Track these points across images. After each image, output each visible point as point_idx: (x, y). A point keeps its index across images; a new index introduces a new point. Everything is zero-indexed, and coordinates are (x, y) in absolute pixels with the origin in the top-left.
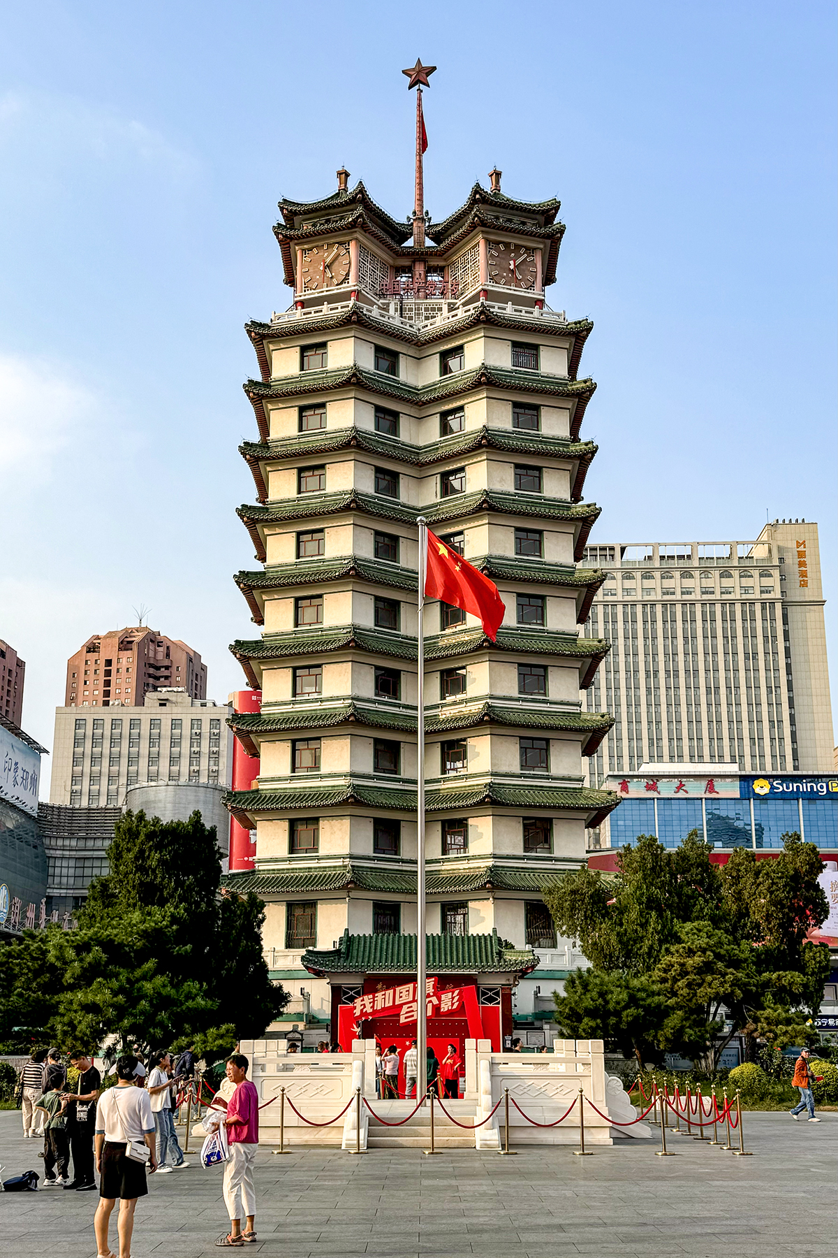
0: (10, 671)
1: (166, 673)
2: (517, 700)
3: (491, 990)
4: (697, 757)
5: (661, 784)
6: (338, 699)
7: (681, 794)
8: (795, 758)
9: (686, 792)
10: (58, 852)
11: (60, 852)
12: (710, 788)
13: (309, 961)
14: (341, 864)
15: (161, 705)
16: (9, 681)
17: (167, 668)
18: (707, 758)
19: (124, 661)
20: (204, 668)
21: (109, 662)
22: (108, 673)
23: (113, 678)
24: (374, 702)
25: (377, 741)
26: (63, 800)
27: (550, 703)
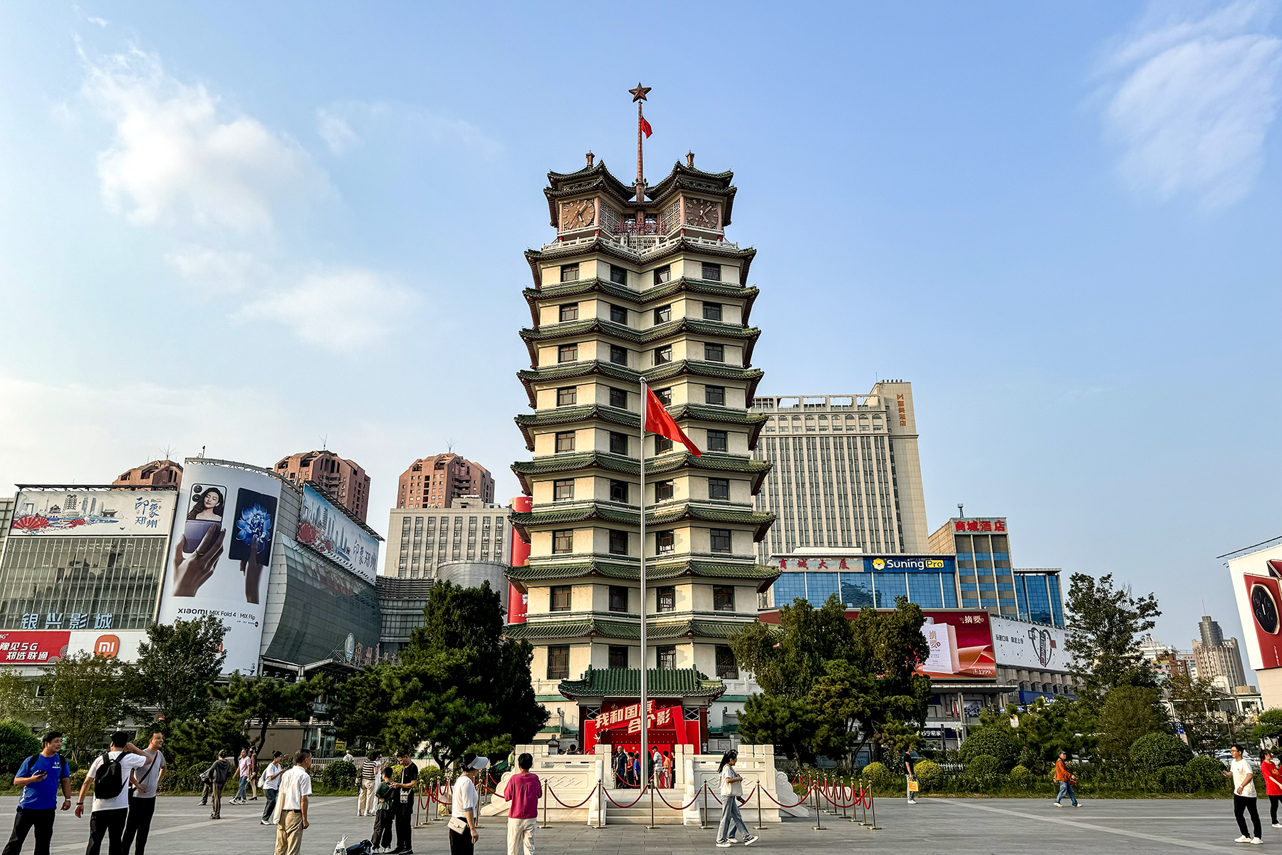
0: (360, 484)
1: (467, 485)
2: (709, 503)
3: (692, 709)
4: (833, 543)
5: (809, 562)
6: (585, 502)
7: (823, 570)
8: (902, 544)
9: (827, 568)
10: (389, 611)
11: (391, 611)
12: (843, 565)
13: (564, 688)
14: (586, 618)
15: (463, 507)
16: (359, 491)
17: (467, 481)
18: (840, 544)
19: (438, 477)
20: (492, 482)
21: (427, 478)
22: (427, 485)
23: (430, 488)
24: (610, 504)
25: (612, 531)
26: (394, 574)
27: (731, 505)
